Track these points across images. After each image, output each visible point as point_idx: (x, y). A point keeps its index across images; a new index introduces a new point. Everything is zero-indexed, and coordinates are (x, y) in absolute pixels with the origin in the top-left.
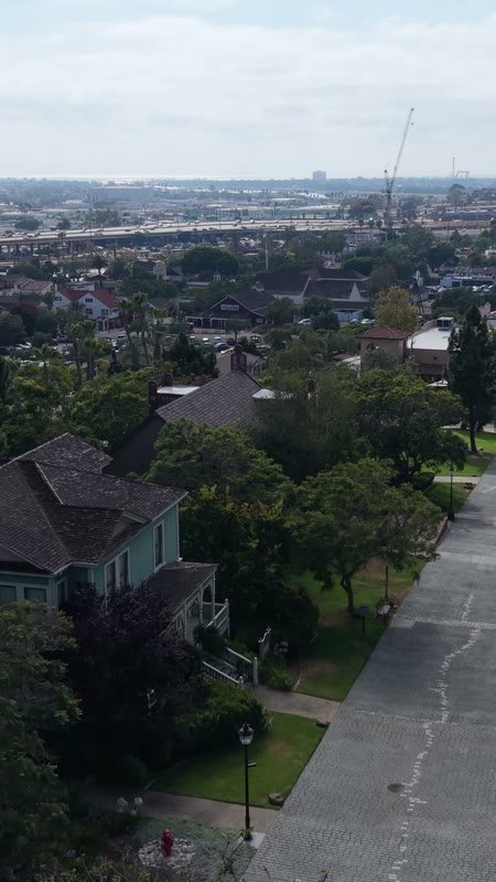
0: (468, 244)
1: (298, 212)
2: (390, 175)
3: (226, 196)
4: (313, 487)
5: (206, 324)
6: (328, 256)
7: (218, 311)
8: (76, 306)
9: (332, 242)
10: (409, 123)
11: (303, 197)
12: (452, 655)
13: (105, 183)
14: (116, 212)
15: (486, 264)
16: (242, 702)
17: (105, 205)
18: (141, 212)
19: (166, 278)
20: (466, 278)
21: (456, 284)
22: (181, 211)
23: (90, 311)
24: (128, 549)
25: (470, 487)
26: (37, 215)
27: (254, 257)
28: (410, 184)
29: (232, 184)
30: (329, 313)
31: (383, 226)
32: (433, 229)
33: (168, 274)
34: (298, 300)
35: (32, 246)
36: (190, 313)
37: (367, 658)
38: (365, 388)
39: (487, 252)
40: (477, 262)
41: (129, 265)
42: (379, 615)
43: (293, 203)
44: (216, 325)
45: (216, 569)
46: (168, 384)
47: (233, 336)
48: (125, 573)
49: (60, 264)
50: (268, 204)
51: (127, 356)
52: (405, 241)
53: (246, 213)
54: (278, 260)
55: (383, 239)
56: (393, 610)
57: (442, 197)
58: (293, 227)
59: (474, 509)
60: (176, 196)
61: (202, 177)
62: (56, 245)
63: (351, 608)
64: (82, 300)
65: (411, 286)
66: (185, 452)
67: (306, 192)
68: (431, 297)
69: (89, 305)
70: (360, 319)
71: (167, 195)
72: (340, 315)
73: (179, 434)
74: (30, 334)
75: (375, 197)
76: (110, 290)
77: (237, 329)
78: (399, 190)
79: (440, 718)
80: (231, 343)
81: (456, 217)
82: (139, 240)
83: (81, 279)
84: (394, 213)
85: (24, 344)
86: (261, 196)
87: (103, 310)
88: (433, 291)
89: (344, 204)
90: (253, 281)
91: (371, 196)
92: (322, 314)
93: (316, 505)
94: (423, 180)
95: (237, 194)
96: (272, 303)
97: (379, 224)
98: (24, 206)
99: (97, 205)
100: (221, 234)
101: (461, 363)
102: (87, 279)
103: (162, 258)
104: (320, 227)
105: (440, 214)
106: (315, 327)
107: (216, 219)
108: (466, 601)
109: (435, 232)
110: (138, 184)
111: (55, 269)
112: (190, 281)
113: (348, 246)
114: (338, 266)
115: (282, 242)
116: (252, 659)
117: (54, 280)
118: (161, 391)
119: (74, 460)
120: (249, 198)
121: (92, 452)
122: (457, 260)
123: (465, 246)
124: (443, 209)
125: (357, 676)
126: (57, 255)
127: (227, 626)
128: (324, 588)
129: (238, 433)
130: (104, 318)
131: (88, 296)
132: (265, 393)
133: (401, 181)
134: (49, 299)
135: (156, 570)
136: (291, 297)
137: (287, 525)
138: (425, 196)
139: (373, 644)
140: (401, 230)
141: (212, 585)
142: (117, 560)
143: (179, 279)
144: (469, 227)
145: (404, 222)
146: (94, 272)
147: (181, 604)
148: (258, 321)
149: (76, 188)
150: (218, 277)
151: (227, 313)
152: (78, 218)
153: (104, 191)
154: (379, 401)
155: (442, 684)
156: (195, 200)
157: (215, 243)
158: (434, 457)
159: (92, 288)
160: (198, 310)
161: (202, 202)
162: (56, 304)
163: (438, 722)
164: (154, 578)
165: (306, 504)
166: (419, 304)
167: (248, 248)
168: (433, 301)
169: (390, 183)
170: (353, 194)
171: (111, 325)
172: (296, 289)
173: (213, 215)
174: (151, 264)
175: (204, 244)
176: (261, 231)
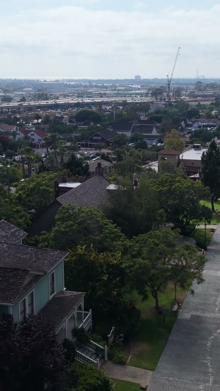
0: (205, 108)
1: (128, 94)
2: (170, 77)
3: (96, 86)
4: (137, 242)
5: (86, 146)
6: (142, 114)
7: (92, 140)
8: (27, 138)
9: (144, 107)
10: (178, 54)
11: (131, 87)
12: (212, 337)
13: (43, 81)
14: (46, 94)
15: (213, 118)
16: (98, 379)
17: (42, 91)
18: (58, 94)
19: (68, 124)
20: (204, 124)
21: (200, 127)
22: (76, 93)
23: (33, 140)
24: (34, 290)
25: (213, 230)
26: (11, 95)
27: (108, 114)
28: (178, 81)
29: (99, 81)
30: (143, 140)
31: (166, 100)
32: (189, 101)
33: (69, 122)
34: (129, 134)
35: (8, 109)
36: (78, 141)
37: (167, 339)
38: (162, 183)
39: (213, 112)
40: (209, 116)
41: (52, 118)
42: (172, 311)
43: (126, 90)
44: (91, 146)
45: (84, 295)
46: (64, 181)
47: (98, 151)
48: (31, 304)
49: (21, 118)
50: (115, 90)
51: (49, 162)
52: (176, 107)
53: (105, 94)
54: (119, 116)
55: (167, 106)
56: (179, 307)
57: (193, 87)
58: (126, 101)
59: (216, 243)
60: (73, 86)
61: (85, 78)
62: (19, 108)
63: (157, 307)
64: (29, 135)
65: (180, 128)
66: (70, 223)
67: (132, 85)
68: (189, 133)
69: (33, 137)
70: (157, 144)
71: (70, 86)
72: (148, 142)
73: (67, 212)
74: (5, 150)
75: (162, 87)
76: (43, 129)
77: (100, 148)
78: (173, 84)
79: (208, 381)
80: (98, 155)
81: (199, 96)
82: (56, 106)
83: (30, 124)
84: (171, 94)
85: (2, 155)
86: (111, 87)
87: (39, 139)
88: (189, 130)
89: (149, 90)
90: (108, 125)
91: (161, 87)
92: (139, 141)
93: (139, 254)
94: (184, 80)
95: (101, 85)
96: (116, 136)
97: (165, 99)
98: (5, 91)
99: (39, 91)
100: (94, 104)
101: (207, 169)
102: (33, 124)
103: (66, 114)
104: (138, 100)
105: (192, 95)
106: (136, 148)
107: (91, 97)
108: (216, 301)
109: (190, 103)
110: (57, 81)
111: (18, 119)
112: (79, 125)
113: (151, 109)
114: (146, 118)
115: (121, 107)
116: (104, 346)
117: (18, 125)
118: (61, 185)
119: (6, 236)
120: (106, 88)
121: (17, 231)
122: (200, 115)
123: (203, 109)
124: (194, 92)
125: (162, 352)
126: (20, 113)
127: (91, 324)
128: (143, 299)
129: (98, 211)
130: (39, 143)
131: (32, 133)
132: (112, 187)
133: (174, 80)
134: (14, 134)
135: (51, 297)
136: (125, 133)
137: (123, 266)
138: (185, 87)
139: (169, 330)
140: (175, 102)
141: (82, 304)
142: (27, 298)
143: (74, 124)
144: (205, 101)
145: (176, 99)
146: (36, 121)
147: (64, 320)
148: (110, 144)
149: (29, 83)
150: (92, 124)
151: (97, 141)
152: (29, 97)
153: (42, 84)
154: (169, 191)
155: (208, 358)
156: (82, 88)
157: (91, 108)
158: (196, 218)
159: (34, 129)
160: (83, 139)
161: (85, 89)
162: (17, 136)
163: (207, 384)
164: (49, 303)
165: (133, 253)
166: (184, 136)
167: (106, 110)
168: (190, 135)
169: (169, 81)
170: (153, 85)
171: (43, 146)
172: (127, 129)
173: (90, 95)
174: (62, 118)
175: (86, 108)
176: (111, 102)
